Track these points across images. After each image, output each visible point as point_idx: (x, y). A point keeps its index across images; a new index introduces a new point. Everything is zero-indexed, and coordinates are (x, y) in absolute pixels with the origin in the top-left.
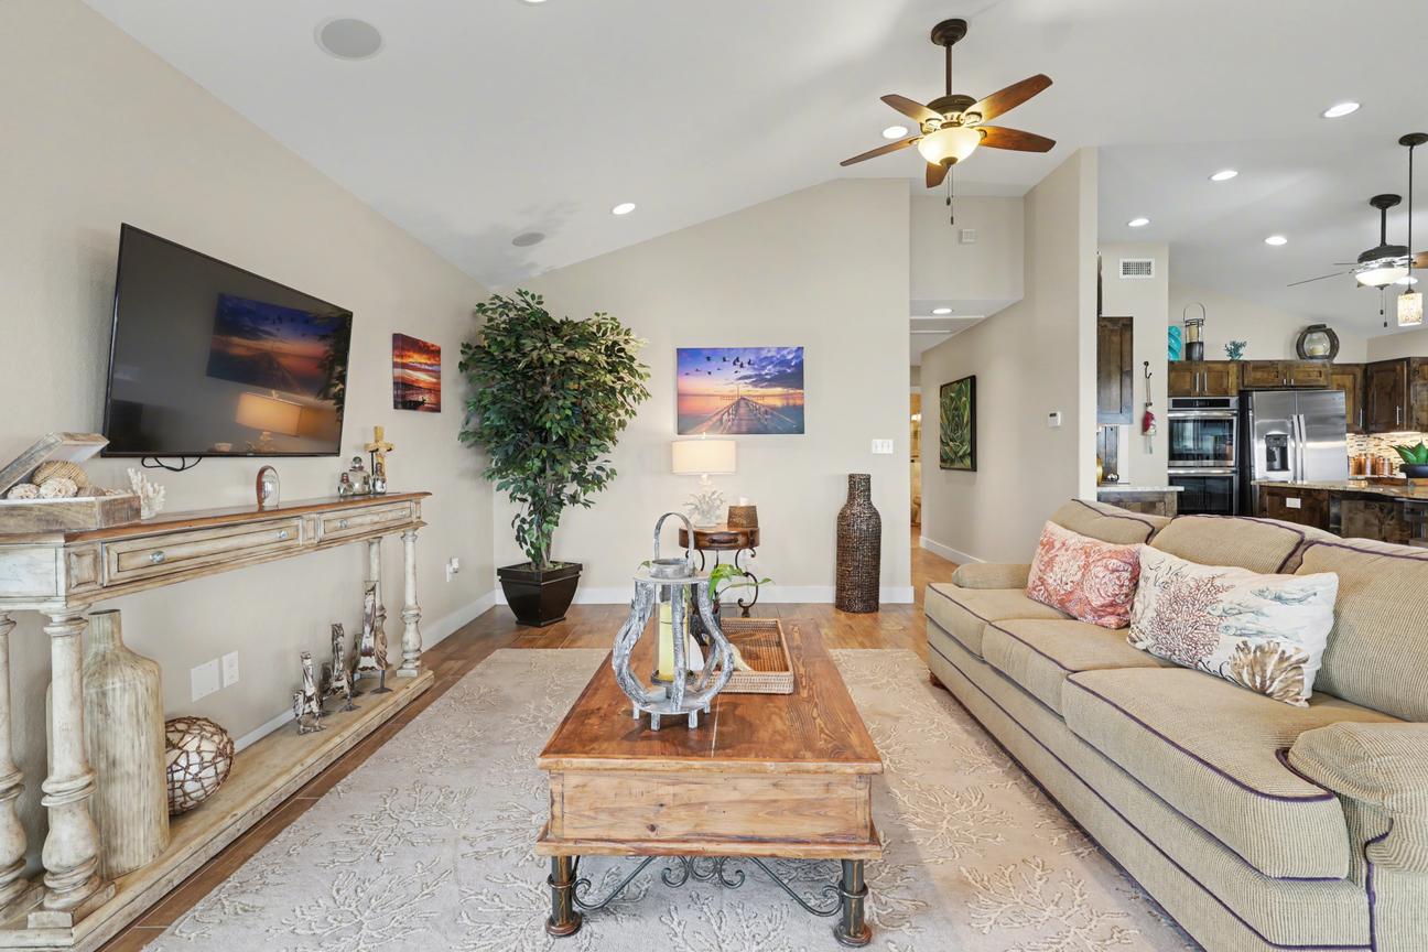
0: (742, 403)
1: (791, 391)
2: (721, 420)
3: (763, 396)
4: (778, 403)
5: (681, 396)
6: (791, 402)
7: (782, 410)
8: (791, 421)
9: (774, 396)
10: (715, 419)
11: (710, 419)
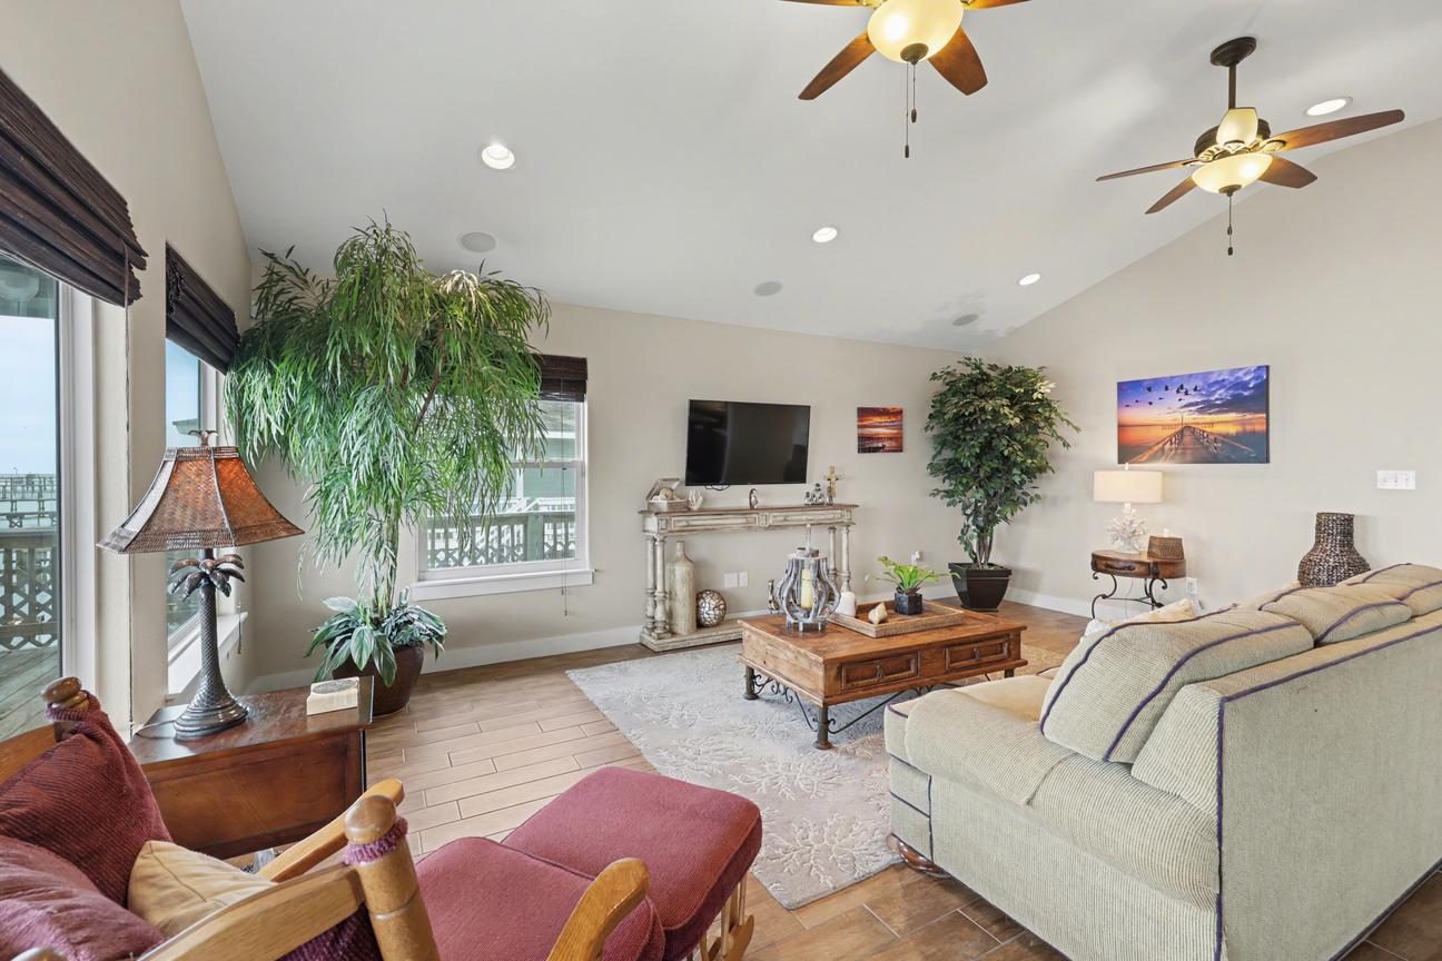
0: (1186, 433)
1: (1249, 416)
2: (1163, 449)
3: (1212, 424)
4: (1232, 430)
5: (1121, 427)
6: (1249, 428)
7: (1238, 437)
8: (1253, 448)
9: (1227, 423)
10: (1156, 448)
11: (1150, 448)
